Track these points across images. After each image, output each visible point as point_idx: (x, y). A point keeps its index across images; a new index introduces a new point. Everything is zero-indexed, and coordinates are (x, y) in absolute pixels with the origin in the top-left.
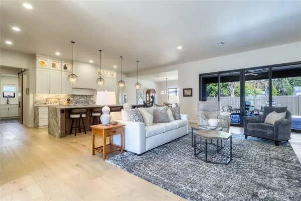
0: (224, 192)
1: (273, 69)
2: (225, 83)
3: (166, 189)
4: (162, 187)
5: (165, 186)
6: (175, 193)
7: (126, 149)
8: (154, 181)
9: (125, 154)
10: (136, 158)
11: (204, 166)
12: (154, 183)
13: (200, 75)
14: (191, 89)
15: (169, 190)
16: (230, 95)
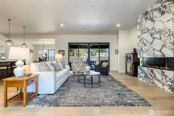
0: (110, 97)
1: (100, 44)
2: (71, 49)
3: (88, 106)
4: (86, 106)
5: (87, 105)
6: (94, 106)
7: (39, 94)
8: (79, 105)
9: (41, 97)
10: (54, 97)
11: (93, 90)
12: (80, 106)
13: (69, 43)
14: (64, 51)
15: (91, 106)
16: (73, 55)
